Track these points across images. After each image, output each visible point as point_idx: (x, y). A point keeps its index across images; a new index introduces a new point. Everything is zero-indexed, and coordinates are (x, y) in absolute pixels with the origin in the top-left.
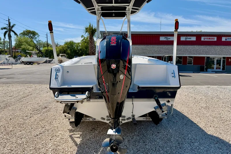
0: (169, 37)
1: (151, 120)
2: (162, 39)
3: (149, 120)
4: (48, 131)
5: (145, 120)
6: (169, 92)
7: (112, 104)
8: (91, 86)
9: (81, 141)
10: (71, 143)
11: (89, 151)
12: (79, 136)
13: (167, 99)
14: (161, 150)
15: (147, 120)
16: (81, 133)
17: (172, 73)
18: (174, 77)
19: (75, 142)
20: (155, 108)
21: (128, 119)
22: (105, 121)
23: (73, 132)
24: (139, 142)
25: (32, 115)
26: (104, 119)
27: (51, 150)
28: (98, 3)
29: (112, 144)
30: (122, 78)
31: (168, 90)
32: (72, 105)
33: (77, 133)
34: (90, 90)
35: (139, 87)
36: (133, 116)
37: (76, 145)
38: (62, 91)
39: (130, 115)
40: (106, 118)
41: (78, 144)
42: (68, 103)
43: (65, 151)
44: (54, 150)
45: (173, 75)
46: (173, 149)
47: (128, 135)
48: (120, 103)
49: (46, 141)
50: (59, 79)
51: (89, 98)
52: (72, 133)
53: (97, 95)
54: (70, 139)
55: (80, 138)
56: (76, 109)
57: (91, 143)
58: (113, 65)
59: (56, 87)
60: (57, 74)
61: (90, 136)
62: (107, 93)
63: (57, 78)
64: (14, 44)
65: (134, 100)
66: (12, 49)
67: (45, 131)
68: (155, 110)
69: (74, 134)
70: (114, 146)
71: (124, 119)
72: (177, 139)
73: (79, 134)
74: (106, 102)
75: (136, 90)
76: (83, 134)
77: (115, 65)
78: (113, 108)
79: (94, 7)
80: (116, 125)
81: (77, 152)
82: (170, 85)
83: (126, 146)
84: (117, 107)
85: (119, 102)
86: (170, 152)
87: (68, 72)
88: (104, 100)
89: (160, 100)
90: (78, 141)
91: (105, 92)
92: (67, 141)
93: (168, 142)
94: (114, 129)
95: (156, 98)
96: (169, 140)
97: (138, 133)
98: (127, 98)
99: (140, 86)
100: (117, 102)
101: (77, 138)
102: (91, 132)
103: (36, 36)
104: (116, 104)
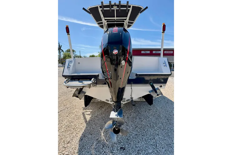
0: (146, 51)
1: (144, 100)
2: (143, 52)
3: (142, 100)
4: (68, 109)
5: (139, 100)
6: (162, 78)
7: (114, 89)
8: (97, 74)
9: (91, 117)
10: (82, 120)
11: (96, 127)
12: (90, 113)
13: (160, 85)
14: (155, 126)
15: (141, 100)
16: (92, 110)
17: (164, 63)
18: (166, 66)
19: (85, 118)
20: (150, 92)
21: (127, 100)
22: (109, 102)
23: (86, 109)
24: (136, 119)
25: (60, 96)
26: (108, 101)
27: (65, 127)
28: (104, 17)
29: (114, 127)
30: (124, 64)
31: (161, 77)
32: (81, 89)
33: (88, 111)
34: (96, 77)
35: (136, 75)
36: (132, 98)
37: (86, 121)
38: (73, 78)
39: (129, 98)
40: (110, 100)
41: (88, 120)
42: (78, 88)
43: (76, 128)
44: (67, 127)
45: (165, 65)
46: (165, 126)
47: (127, 112)
48: (122, 88)
49: (63, 118)
50: (71, 68)
51: (96, 84)
52: (85, 111)
53: (102, 82)
54: (82, 116)
55: (90, 115)
56: (85, 93)
57: (98, 120)
58: (115, 51)
59: (68, 74)
60: (69, 64)
61: (98, 114)
62: (110, 80)
63: (69, 68)
64: (62, 56)
65: (133, 85)
66: (61, 59)
67: (65, 109)
68: (150, 93)
69: (86, 112)
70: (116, 128)
71: (124, 101)
72: (165, 115)
73: (90, 111)
74: (109, 87)
75: (135, 77)
76: (93, 111)
77: (117, 51)
78: (115, 92)
79: (102, 21)
80: (118, 107)
81: (86, 128)
82: (163, 73)
83: (126, 123)
84: (119, 92)
85: (120, 88)
86: (163, 128)
87: (79, 63)
88: (107, 85)
89: (154, 85)
90: (88, 118)
91: (109, 79)
92: (80, 118)
93: (159, 118)
94: (117, 112)
95: (151, 83)
96: (159, 116)
97: (135, 110)
98: (128, 83)
99: (138, 74)
100: (119, 88)
101: (87, 115)
102: (99, 109)
103: (74, 52)
104: (118, 89)
